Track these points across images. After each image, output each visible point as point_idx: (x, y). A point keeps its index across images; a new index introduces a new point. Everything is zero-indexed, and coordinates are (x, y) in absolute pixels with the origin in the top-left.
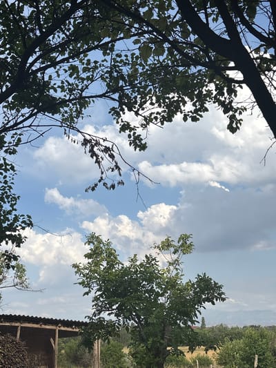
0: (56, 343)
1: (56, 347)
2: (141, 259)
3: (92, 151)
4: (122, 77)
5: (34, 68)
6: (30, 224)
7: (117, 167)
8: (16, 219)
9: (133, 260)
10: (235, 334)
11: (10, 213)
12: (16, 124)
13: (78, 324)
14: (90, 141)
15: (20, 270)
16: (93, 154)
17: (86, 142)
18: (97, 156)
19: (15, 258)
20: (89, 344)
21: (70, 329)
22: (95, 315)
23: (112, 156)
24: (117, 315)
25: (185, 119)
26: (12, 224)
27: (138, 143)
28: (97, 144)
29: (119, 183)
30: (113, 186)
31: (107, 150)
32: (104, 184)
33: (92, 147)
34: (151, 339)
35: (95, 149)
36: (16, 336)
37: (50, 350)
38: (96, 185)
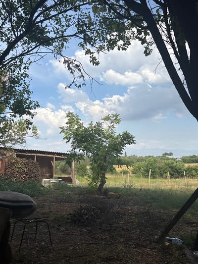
0: (54, 163)
1: (54, 165)
2: (94, 124)
3: (69, 66)
4: (85, 24)
6: (38, 106)
7: (82, 76)
8: (31, 103)
9: (91, 124)
10: (141, 159)
11: (28, 99)
12: (28, 52)
13: (64, 154)
14: (67, 61)
15: (35, 129)
16: (69, 68)
17: (65, 62)
18: (71, 69)
19: (31, 124)
20: (69, 163)
21: (60, 157)
22: (72, 150)
23: (79, 70)
24: (83, 151)
25: (119, 49)
26: (29, 105)
27: (94, 61)
28: (71, 63)
29: (83, 84)
30: (80, 86)
31: (77, 66)
32: (75, 84)
33: (69, 64)
34: (99, 162)
35: (71, 65)
36: (34, 160)
37: (51, 167)
38: (71, 85)
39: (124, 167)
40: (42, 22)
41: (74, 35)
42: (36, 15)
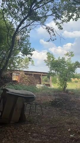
0: (41, 77)
1: (41, 78)
2: (61, 58)
3: (48, 31)
4: (56, 9)
5: (34, 9)
6: (34, 50)
7: (55, 35)
8: (31, 49)
9: (59, 58)
11: (29, 48)
12: (29, 24)
13: (46, 73)
14: (48, 28)
15: (33, 61)
17: (46, 28)
18: (49, 32)
19: (31, 59)
20: (49, 77)
21: (44, 74)
22: (50, 71)
23: (53, 32)
24: (55, 71)
25: (73, 20)
26: (30, 50)
28: (50, 29)
29: (55, 39)
30: (54, 40)
31: (52, 30)
32: (51, 40)
33: (48, 30)
34: (63, 77)
36: (32, 76)
37: (40, 79)
38: (49, 40)
39: (76, 79)
40: (35, 9)
41: (51, 15)
42: (33, 6)
